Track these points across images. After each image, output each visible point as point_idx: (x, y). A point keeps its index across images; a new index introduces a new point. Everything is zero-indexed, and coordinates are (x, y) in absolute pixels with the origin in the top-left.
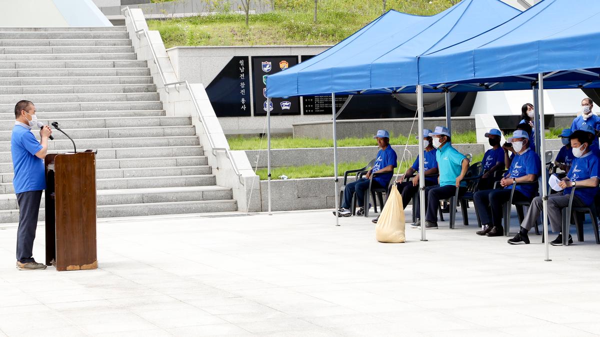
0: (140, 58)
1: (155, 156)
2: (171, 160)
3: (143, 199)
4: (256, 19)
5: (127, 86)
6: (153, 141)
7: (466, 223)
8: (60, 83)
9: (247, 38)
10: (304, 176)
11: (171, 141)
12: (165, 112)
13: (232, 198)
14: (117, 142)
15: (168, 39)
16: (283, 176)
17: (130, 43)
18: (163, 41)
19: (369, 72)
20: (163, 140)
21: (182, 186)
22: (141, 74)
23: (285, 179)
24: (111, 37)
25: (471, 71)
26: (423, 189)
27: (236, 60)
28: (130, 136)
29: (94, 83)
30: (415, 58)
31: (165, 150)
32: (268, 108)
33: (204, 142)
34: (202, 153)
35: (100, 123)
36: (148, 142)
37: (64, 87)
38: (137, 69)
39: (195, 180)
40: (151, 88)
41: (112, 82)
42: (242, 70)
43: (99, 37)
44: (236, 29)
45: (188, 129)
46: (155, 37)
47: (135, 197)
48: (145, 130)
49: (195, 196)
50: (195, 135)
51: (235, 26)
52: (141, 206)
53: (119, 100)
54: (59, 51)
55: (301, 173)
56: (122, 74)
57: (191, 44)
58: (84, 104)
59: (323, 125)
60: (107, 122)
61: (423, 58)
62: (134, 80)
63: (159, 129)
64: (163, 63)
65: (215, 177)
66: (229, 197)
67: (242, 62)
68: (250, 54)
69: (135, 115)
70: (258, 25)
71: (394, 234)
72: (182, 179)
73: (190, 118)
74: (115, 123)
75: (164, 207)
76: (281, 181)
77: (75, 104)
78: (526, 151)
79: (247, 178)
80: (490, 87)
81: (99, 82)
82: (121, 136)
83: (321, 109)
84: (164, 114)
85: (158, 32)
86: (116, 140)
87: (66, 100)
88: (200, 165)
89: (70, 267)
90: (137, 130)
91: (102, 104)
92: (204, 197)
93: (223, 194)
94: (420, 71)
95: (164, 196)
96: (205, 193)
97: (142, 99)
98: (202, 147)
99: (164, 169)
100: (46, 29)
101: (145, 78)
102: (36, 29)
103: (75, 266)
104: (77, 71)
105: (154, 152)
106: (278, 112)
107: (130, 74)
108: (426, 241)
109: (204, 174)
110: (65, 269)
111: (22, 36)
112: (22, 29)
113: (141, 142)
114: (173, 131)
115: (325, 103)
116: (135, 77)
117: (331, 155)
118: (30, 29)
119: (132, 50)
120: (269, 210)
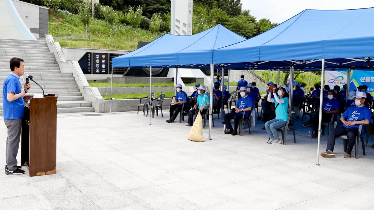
0: (51, 52)
2: (66, 90)
5: (47, 61)
6: (59, 82)
9: (90, 46)
10: (120, 99)
11: (66, 82)
12: (61, 71)
13: (92, 106)
14: (45, 82)
15: (62, 45)
16: (113, 98)
17: (47, 46)
19: (176, 57)
20: (63, 82)
21: (71, 100)
22: (52, 57)
23: (114, 100)
24: (40, 44)
25: (257, 57)
27: (87, 53)
28: (50, 80)
29: (35, 59)
30: (211, 50)
31: (64, 86)
32: (98, 71)
33: (78, 83)
34: (78, 87)
35: (38, 74)
36: (57, 82)
38: (50, 55)
39: (76, 98)
40: (56, 62)
41: (41, 60)
42: (89, 57)
43: (36, 44)
44: (85, 44)
45: (72, 78)
46: (57, 44)
48: (56, 78)
49: (78, 105)
50: (74, 80)
51: (85, 42)
53: (44, 66)
54: (22, 48)
56: (45, 57)
57: (71, 47)
58: (31, 67)
59: (120, 79)
60: (41, 74)
62: (49, 59)
63: (61, 78)
64: (61, 53)
65: (83, 97)
67: (89, 55)
68: (92, 52)
69: (51, 72)
70: (93, 43)
72: (71, 97)
73: (72, 74)
74: (44, 75)
76: (112, 101)
79: (100, 99)
81: (37, 59)
82: (46, 80)
83: (115, 72)
84: (61, 72)
85: (58, 43)
88: (77, 92)
89: (39, 173)
90: (52, 78)
91: (38, 67)
92: (81, 105)
93: (88, 104)
94: (213, 57)
95: (65, 105)
96: (81, 104)
97: (52, 66)
98: (78, 85)
99: (63, 94)
100: (17, 40)
101: (53, 59)
102: (14, 40)
103: (42, 173)
104: (29, 55)
105: (59, 87)
106: (101, 73)
107: (48, 57)
108: (211, 139)
109: (79, 96)
110: (35, 175)
111: (8, 42)
112: (8, 40)
113: (54, 83)
114: (67, 78)
115: (117, 70)
116: (49, 58)
117: (127, 90)
118: (12, 40)
119: (48, 49)
120: (111, 111)
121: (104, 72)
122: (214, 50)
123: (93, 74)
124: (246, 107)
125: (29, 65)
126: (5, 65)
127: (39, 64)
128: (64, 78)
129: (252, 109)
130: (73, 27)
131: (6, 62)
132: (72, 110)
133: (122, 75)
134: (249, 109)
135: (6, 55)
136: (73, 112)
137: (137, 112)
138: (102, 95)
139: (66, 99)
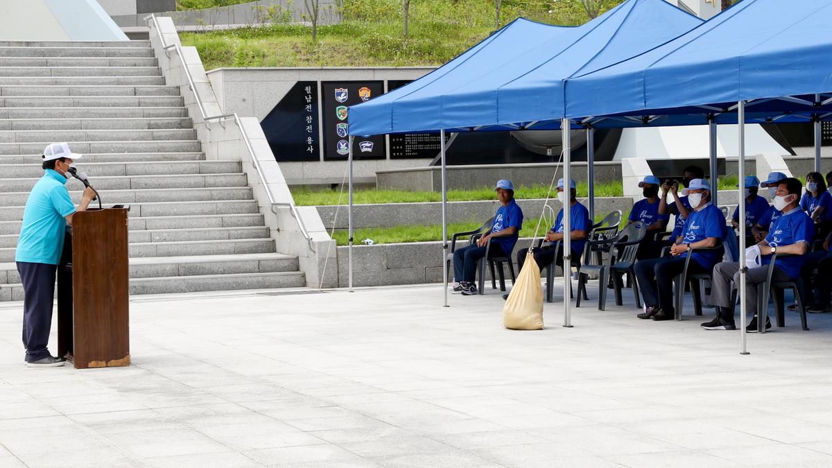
0: (170, 83)
1: (193, 214)
2: (214, 219)
3: (178, 271)
4: (326, 32)
5: (153, 120)
6: (191, 194)
7: (620, 303)
8: (62, 115)
9: (315, 57)
10: (394, 242)
11: (215, 193)
12: (204, 154)
13: (298, 270)
14: (142, 194)
15: (209, 58)
16: (368, 240)
17: (156, 63)
18: (202, 60)
19: (495, 101)
20: (204, 192)
21: (230, 253)
22: (172, 104)
23: (371, 245)
24: (130, 55)
25: (640, 99)
27: (300, 87)
28: (160, 186)
30: (560, 82)
31: (208, 205)
32: (344, 150)
33: (259, 194)
34: (257, 209)
35: (119, 169)
36: (184, 195)
37: (68, 121)
38: (166, 98)
39: (247, 245)
40: (186, 122)
41: (133, 115)
42: (308, 99)
43: (114, 55)
44: (300, 45)
45: (237, 178)
46: (190, 56)
47: (168, 268)
48: (180, 179)
49: (248, 266)
50: (247, 185)
51: (298, 40)
52: (175, 280)
53: (143, 138)
54: (60, 73)
55: (390, 236)
56: (145, 104)
57: (240, 64)
58: (95, 144)
59: (418, 174)
60: (128, 168)
61: (572, 81)
62: (163, 112)
63: (198, 178)
64: (203, 89)
65: (274, 241)
66: (294, 268)
67: (308, 89)
68: (319, 78)
69: (165, 158)
70: (329, 40)
71: (529, 318)
72: (231, 244)
73: (240, 163)
74: (139, 169)
75: (207, 281)
76: (364, 247)
77: (84, 143)
78: (705, 206)
79: (320, 244)
81: (116, 115)
82: (147, 186)
83: (413, 151)
84: (203, 157)
85: (194, 48)
87: (71, 139)
88: (254, 226)
89: (93, 363)
90: (169, 179)
91: (120, 143)
92: (260, 268)
93: (286, 264)
94: (567, 99)
95: (207, 267)
96: (262, 263)
97: (174, 137)
98: (257, 202)
99: (205, 232)
100: (41, 44)
101: (177, 110)
102: (28, 44)
103: (100, 362)
104: (85, 99)
105: (192, 209)
107: (156, 105)
108: (571, 327)
109: (259, 237)
110: (86, 367)
112: (9, 43)
113: (174, 195)
114: (218, 180)
115: (419, 143)
116: (164, 108)
117: (431, 212)
118: (20, 43)
119: (159, 73)
120: (350, 285)
121: (370, 150)
122: (566, 81)
123: (326, 159)
124: (700, 238)
128: (210, 180)
133: (431, 161)
134: (708, 242)
136: (233, 289)
138: (331, 231)
139: (214, 248)
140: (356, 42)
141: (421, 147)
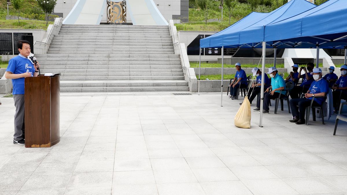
0: (171, 35)
1: (164, 68)
2: (169, 70)
3: (154, 85)
4: (209, 23)
5: (164, 44)
6: (165, 63)
7: (282, 109)
8: (142, 42)
9: (205, 29)
10: (215, 80)
11: (171, 63)
15: (178, 29)
17: (169, 30)
18: (177, 29)
19: (239, 36)
20: (168, 63)
21: (172, 80)
22: (169, 40)
23: (208, 80)
24: (163, 29)
25: (299, 32)
26: (262, 99)
28: (157, 61)
29: (153, 43)
30: (262, 27)
31: (168, 66)
32: (210, 52)
33: (183, 64)
34: (181, 68)
35: (147, 56)
37: (143, 44)
39: (177, 78)
40: (172, 45)
41: (159, 42)
43: (160, 29)
44: (202, 26)
45: (178, 59)
46: (174, 29)
47: (151, 84)
48: (162, 59)
49: (174, 84)
50: (180, 61)
51: (202, 25)
52: (152, 88)
53: (160, 48)
54: (146, 33)
55: (215, 78)
56: (163, 40)
57: (185, 30)
59: (227, 60)
60: (150, 56)
61: (267, 26)
62: (166, 42)
63: (167, 59)
64: (175, 36)
65: (184, 77)
66: (187, 85)
67: (202, 36)
68: (205, 34)
69: (165, 53)
70: (210, 25)
71: (244, 123)
72: (172, 77)
73: (179, 55)
74: (153, 56)
75: (161, 88)
76: (205, 81)
77: (145, 49)
78: (320, 79)
79: (192, 79)
80: (295, 46)
81: (155, 43)
82: (154, 61)
83: (228, 53)
84: (174, 53)
85: (176, 27)
86: (151, 62)
87: (143, 48)
88: (180, 72)
89: (33, 145)
90: (159, 59)
91: (154, 49)
92: (177, 85)
93: (185, 84)
94: (265, 34)
95: (162, 84)
96: (178, 83)
97: (168, 48)
98: (182, 66)
99: (166, 74)
100: (143, 26)
101: (170, 41)
102: (140, 26)
103: (37, 145)
104: (148, 38)
105: (164, 67)
106: (213, 54)
107: (166, 40)
108: (262, 127)
109: (181, 76)
110: (30, 147)
111: (135, 28)
112: (136, 26)
113: (160, 63)
114: (173, 59)
115: (230, 51)
116: (167, 41)
117: (228, 71)
118: (138, 26)
119: (169, 33)
120: (199, 92)
121: (217, 53)
122: (265, 26)
123: (205, 55)
124: (318, 92)
125: (147, 48)
126: (126, 48)
127: (155, 47)
128: (171, 59)
129: (326, 95)
130: (215, 12)
131: (127, 45)
132: (167, 89)
133: (231, 56)
134: (322, 94)
135: (129, 39)
136: (168, 91)
137: (227, 93)
138: (197, 75)
139: (167, 78)
140: (217, 26)
141: (230, 52)
